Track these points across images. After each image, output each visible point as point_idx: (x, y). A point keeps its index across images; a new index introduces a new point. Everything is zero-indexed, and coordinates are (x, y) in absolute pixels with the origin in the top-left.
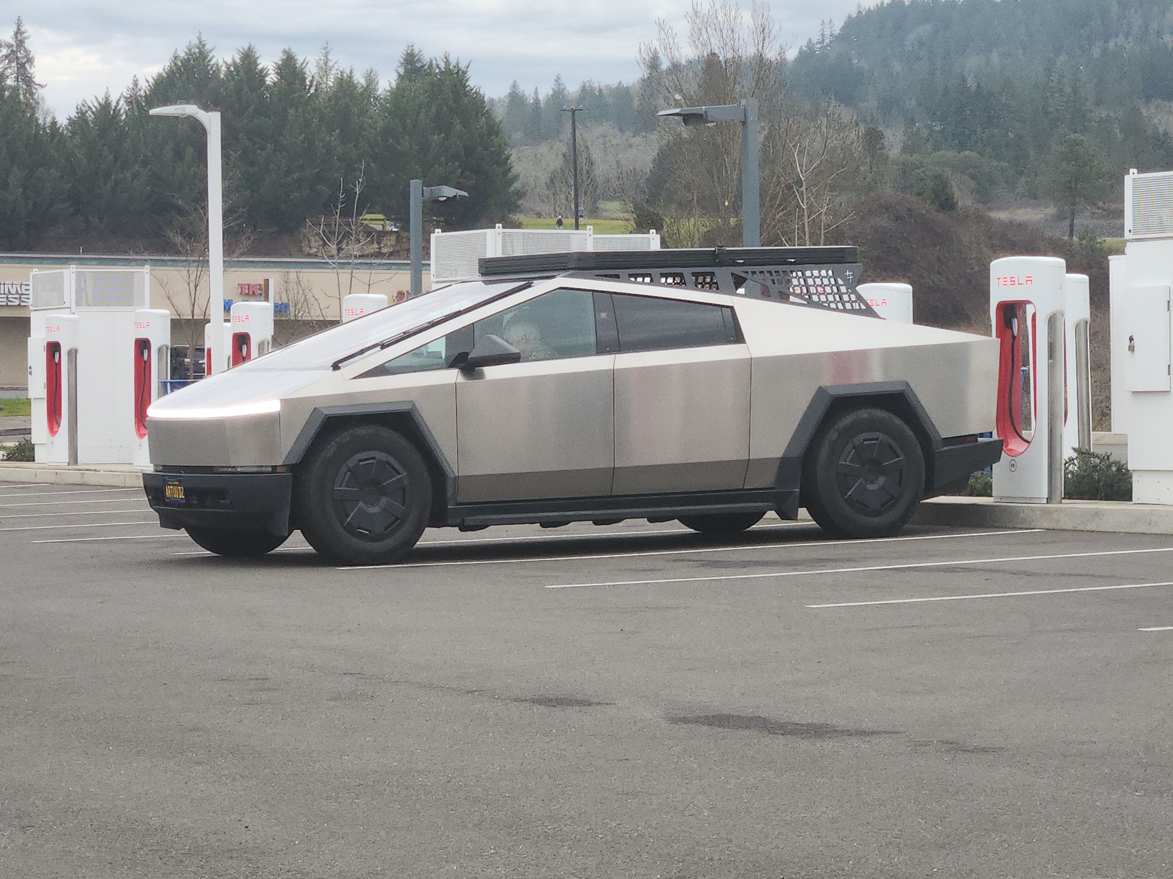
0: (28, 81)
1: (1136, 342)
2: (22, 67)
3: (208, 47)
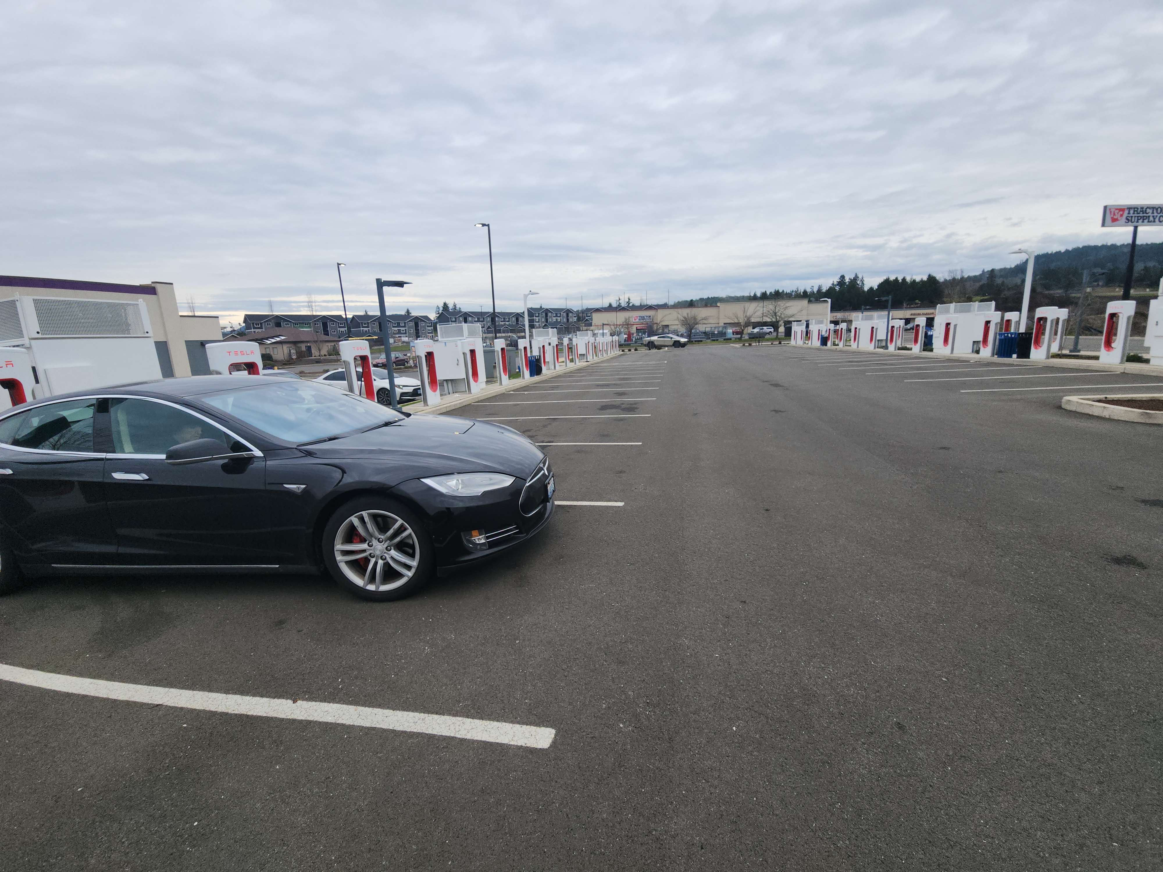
0: (863, 284)
2: (862, 282)
3: (889, 278)
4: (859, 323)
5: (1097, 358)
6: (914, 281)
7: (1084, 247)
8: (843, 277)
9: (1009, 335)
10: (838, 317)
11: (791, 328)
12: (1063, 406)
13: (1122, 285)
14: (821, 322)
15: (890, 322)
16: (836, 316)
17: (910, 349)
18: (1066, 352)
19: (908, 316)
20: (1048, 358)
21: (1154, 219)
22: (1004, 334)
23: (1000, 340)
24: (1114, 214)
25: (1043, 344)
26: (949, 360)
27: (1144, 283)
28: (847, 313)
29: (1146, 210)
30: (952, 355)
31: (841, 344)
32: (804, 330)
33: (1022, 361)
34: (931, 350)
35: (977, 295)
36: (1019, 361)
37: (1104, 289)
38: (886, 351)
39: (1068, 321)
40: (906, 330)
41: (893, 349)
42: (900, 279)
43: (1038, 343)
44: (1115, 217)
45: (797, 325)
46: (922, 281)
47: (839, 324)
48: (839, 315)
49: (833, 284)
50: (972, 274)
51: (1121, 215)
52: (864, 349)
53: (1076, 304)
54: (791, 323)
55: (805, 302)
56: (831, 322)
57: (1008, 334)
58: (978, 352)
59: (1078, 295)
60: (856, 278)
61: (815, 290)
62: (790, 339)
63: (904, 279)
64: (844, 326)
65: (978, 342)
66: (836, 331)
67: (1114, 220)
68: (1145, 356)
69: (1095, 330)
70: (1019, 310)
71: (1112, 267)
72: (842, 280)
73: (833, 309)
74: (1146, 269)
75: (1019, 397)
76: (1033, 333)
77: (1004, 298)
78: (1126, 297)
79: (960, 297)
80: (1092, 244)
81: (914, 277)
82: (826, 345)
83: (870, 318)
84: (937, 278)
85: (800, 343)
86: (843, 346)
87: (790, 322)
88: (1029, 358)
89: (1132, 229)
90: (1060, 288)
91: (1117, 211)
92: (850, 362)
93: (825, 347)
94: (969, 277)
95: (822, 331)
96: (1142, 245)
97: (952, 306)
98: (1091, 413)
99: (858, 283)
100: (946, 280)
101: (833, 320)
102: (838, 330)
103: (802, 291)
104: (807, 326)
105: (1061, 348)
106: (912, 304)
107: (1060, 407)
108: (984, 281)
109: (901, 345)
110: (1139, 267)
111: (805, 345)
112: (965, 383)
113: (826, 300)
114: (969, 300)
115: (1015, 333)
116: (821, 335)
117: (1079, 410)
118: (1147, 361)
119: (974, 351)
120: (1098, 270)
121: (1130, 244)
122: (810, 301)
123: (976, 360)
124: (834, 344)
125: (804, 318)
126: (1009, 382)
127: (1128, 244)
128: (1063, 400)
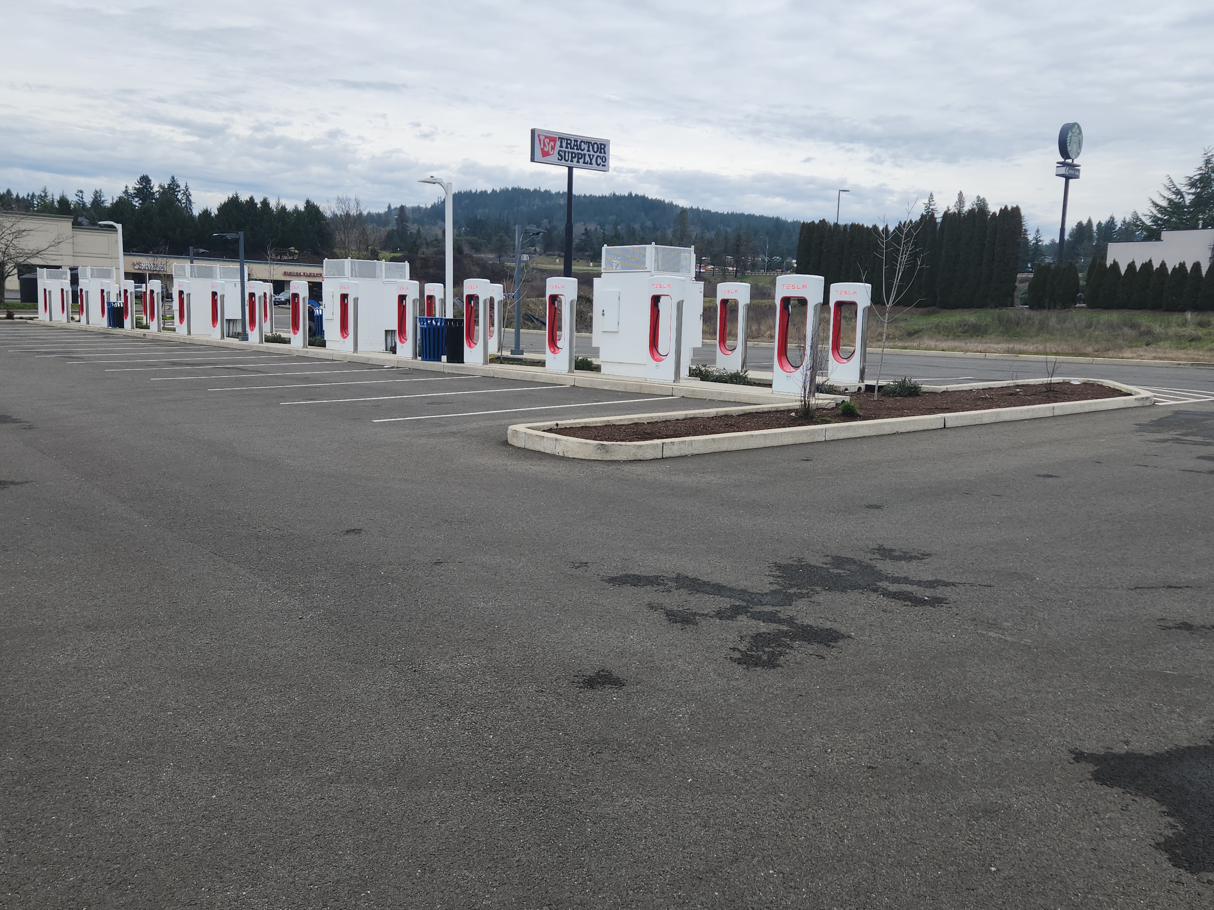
0: (190, 201)
1: (605, 312)
2: (188, 197)
3: (238, 195)
4: (186, 281)
5: (542, 364)
6: (284, 209)
7: (514, 189)
8: (145, 180)
9: (434, 322)
10: (143, 266)
11: (35, 281)
12: (510, 442)
13: (563, 254)
14: (106, 274)
15: (247, 284)
16: (139, 264)
17: (287, 341)
18: (507, 353)
19: (280, 277)
20: (485, 363)
21: (591, 160)
22: (427, 319)
23: (422, 329)
24: (544, 145)
25: (478, 340)
26: (352, 364)
27: (587, 253)
28: (160, 260)
29: (580, 145)
30: (355, 354)
31: (154, 325)
32: (68, 288)
33: (456, 367)
34: (323, 344)
35: (384, 248)
36: (452, 368)
37: (543, 258)
38: (244, 343)
39: (504, 304)
40: (277, 303)
41: (257, 340)
42: (258, 200)
43: (471, 337)
44: (546, 149)
45: (50, 277)
46: (296, 210)
47: (145, 282)
48: (145, 262)
49: (126, 192)
50: (374, 210)
51: (553, 148)
52: (201, 338)
53: (511, 277)
54: (36, 271)
55: (65, 226)
56: (128, 276)
57: (432, 319)
58: (393, 350)
59: (513, 264)
60: (173, 187)
61: (88, 200)
62: (37, 309)
63: (265, 203)
64: (155, 285)
65: (393, 332)
66: (140, 297)
67: (545, 154)
68: (595, 361)
69: (537, 320)
70: (441, 280)
71: (548, 227)
72: (145, 187)
73: (129, 248)
74: (587, 232)
75: (454, 428)
76: (463, 320)
77: (422, 258)
78: (567, 273)
79: (359, 250)
80: (523, 186)
81: (284, 202)
82: (122, 326)
83: (208, 274)
84: (321, 209)
85: (60, 318)
86: (159, 331)
87: (32, 268)
88: (463, 363)
89: (566, 170)
90: (492, 251)
91: (547, 140)
92: (174, 364)
93: (118, 331)
94: (369, 214)
95: (109, 293)
96: (579, 197)
97: (347, 262)
98: (542, 450)
99: (179, 197)
100: (335, 215)
101: (131, 270)
102: (145, 293)
103: (57, 198)
104: (75, 280)
105: (500, 348)
106: (285, 254)
107: (506, 443)
108: (393, 226)
109: (272, 332)
110: (578, 229)
111: (73, 325)
112: (377, 406)
113: (112, 226)
114: (375, 256)
115: (441, 319)
116: (109, 303)
117: (529, 446)
118: (597, 369)
119: (389, 348)
120: (533, 228)
121: (565, 193)
122: (76, 225)
123: (393, 365)
124: (139, 325)
125: (67, 262)
126: (440, 403)
127: (564, 193)
128: (509, 432)
